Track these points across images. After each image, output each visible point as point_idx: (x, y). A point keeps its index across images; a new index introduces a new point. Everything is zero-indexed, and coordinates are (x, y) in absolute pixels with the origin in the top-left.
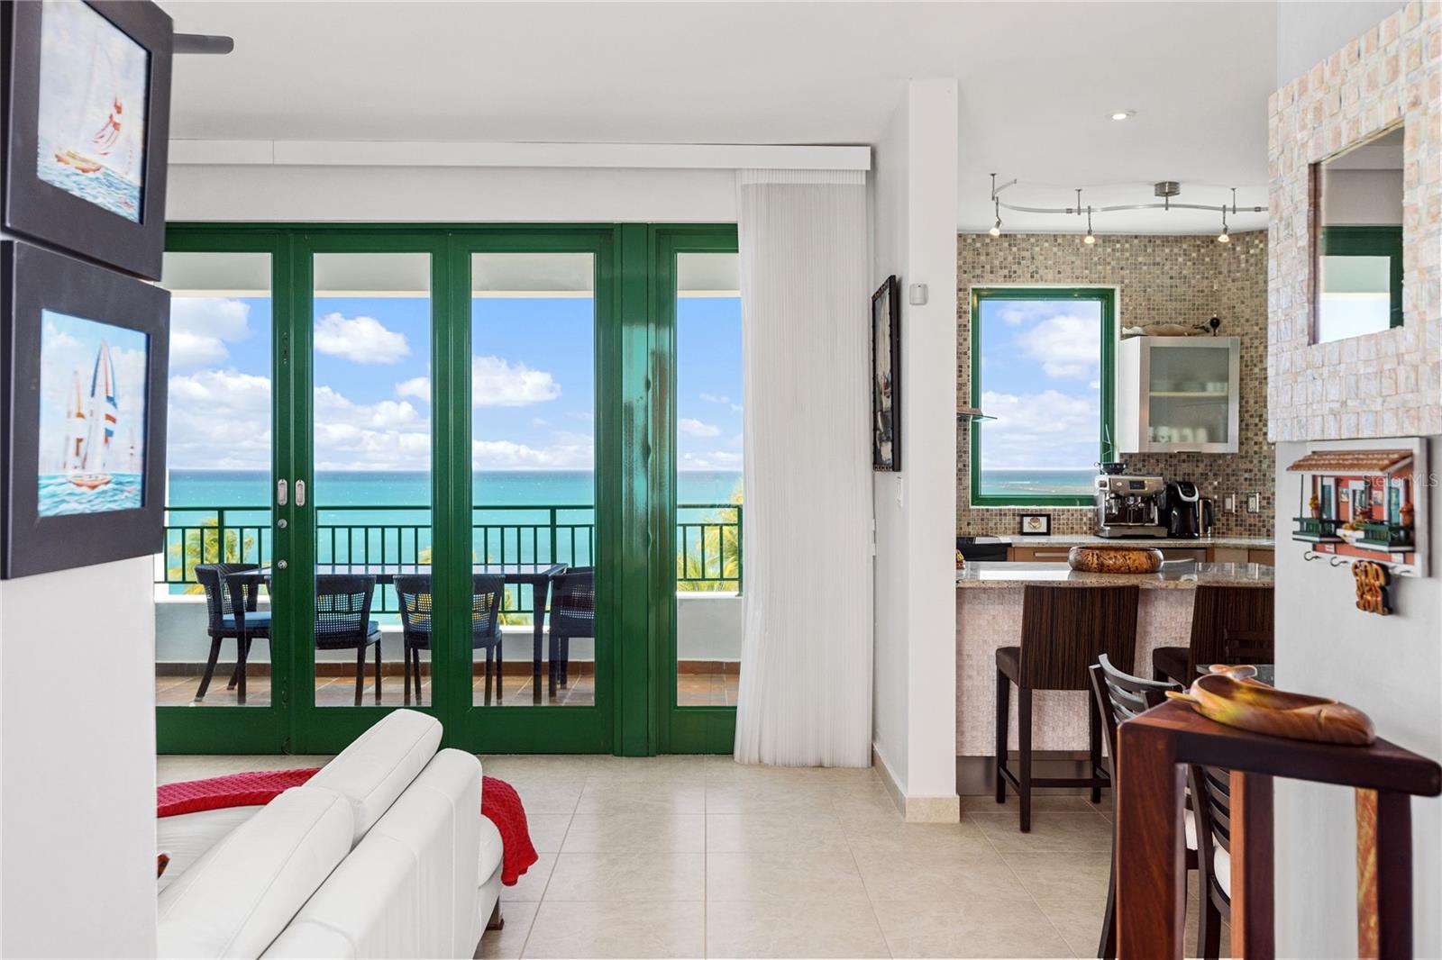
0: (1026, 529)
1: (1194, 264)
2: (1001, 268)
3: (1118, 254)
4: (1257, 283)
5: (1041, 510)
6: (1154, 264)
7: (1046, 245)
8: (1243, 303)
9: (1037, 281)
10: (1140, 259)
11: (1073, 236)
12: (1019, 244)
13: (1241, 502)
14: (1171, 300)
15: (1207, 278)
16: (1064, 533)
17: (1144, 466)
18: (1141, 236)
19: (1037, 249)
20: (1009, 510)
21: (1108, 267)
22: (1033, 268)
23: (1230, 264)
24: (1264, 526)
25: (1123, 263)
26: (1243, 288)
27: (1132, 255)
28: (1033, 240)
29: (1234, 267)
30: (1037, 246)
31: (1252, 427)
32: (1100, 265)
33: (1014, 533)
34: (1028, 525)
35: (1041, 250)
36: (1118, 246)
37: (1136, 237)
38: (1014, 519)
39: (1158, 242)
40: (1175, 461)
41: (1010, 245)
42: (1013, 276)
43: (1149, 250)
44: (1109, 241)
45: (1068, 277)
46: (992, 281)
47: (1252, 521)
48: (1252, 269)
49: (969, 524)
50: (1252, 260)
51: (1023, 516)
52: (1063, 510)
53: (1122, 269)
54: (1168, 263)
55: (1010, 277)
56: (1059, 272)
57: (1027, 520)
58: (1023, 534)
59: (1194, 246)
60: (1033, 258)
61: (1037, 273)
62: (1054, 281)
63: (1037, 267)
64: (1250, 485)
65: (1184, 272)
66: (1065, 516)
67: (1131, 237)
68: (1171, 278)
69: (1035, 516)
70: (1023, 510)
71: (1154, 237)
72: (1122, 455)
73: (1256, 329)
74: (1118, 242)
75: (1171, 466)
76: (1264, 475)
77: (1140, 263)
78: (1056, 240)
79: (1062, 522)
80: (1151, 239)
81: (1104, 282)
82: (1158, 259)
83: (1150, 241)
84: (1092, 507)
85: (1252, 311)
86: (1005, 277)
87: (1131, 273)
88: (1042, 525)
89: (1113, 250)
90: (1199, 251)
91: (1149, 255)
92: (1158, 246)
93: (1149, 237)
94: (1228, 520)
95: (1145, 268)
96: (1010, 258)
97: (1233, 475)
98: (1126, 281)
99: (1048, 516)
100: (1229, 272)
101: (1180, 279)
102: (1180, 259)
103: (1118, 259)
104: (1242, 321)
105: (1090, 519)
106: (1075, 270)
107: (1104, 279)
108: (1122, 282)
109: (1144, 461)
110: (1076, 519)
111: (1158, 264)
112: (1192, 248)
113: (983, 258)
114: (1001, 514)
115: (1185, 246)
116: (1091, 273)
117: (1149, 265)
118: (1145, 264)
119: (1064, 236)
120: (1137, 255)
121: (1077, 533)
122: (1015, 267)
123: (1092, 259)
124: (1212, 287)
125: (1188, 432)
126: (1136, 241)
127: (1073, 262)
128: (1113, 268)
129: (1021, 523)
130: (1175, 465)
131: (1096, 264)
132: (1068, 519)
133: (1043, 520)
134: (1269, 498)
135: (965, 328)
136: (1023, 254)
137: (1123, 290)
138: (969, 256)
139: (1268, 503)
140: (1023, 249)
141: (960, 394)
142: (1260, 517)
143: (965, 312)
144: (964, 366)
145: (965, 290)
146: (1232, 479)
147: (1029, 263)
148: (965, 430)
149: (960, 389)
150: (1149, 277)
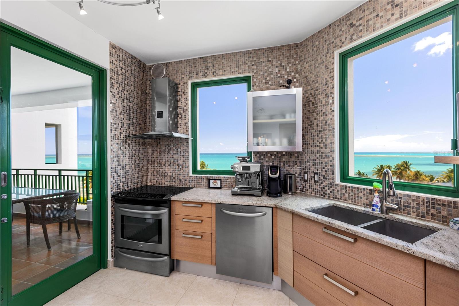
0: (212, 185)
1: (288, 58)
2: (201, 72)
3: (251, 59)
5: (218, 177)
6: (268, 61)
7: (219, 59)
8: (311, 73)
9: (215, 76)
10: (262, 60)
11: (231, 54)
12: (208, 61)
13: (311, 177)
14: (276, 78)
15: (295, 65)
17: (264, 157)
18: (261, 49)
19: (215, 62)
20: (205, 177)
21: (246, 66)
22: (213, 70)
24: (322, 191)
25: (253, 63)
26: (311, 65)
27: (257, 59)
28: (213, 58)
29: (307, 55)
30: (215, 60)
31: (316, 137)
32: (243, 65)
35: (217, 62)
36: (251, 55)
37: (259, 49)
38: (207, 181)
41: (204, 62)
42: (205, 75)
43: (266, 55)
44: (247, 53)
45: (228, 73)
46: (197, 78)
47: (316, 187)
48: (315, 54)
49: (189, 182)
51: (209, 180)
52: (228, 178)
53: (253, 65)
54: (275, 60)
56: (225, 72)
57: (212, 181)
58: (210, 187)
59: (288, 50)
60: (213, 66)
61: (215, 73)
62: (223, 76)
63: (215, 70)
64: (315, 168)
65: (283, 64)
66: (229, 180)
67: (257, 50)
68: (277, 67)
69: (215, 180)
70: (211, 177)
71: (268, 48)
73: (317, 85)
74: (251, 53)
75: (277, 157)
76: (322, 163)
77: (261, 62)
78: (223, 57)
80: (266, 50)
81: (245, 73)
82: (270, 59)
83: (266, 51)
85: (315, 76)
86: (202, 75)
87: (257, 67)
88: (218, 184)
89: (249, 57)
90: (290, 52)
91: (266, 57)
92: (270, 52)
93: (265, 49)
94: (306, 185)
95: (264, 64)
96: (204, 68)
97: (308, 162)
98: (255, 71)
99: (220, 180)
101: (281, 66)
102: (281, 58)
103: (251, 61)
104: (311, 82)
106: (232, 69)
107: (244, 71)
108: (253, 72)
111: (270, 61)
112: (287, 51)
113: (193, 69)
114: (202, 178)
115: (283, 51)
116: (238, 69)
117: (266, 62)
118: (264, 62)
119: (226, 54)
120: (259, 58)
122: (206, 71)
123: (239, 63)
124: (298, 69)
125: (276, 140)
126: (259, 52)
127: (230, 66)
128: (249, 66)
129: (209, 183)
130: (280, 157)
131: (241, 65)
133: (219, 182)
134: (324, 176)
135: (187, 99)
136: (210, 64)
137: (253, 76)
138: (188, 69)
139: (324, 178)
140: (209, 63)
141: (185, 127)
142: (320, 185)
143: (186, 93)
144: (187, 115)
145: (187, 83)
146: (308, 164)
147: (212, 68)
148: (187, 142)
149: (185, 125)
150: (266, 68)
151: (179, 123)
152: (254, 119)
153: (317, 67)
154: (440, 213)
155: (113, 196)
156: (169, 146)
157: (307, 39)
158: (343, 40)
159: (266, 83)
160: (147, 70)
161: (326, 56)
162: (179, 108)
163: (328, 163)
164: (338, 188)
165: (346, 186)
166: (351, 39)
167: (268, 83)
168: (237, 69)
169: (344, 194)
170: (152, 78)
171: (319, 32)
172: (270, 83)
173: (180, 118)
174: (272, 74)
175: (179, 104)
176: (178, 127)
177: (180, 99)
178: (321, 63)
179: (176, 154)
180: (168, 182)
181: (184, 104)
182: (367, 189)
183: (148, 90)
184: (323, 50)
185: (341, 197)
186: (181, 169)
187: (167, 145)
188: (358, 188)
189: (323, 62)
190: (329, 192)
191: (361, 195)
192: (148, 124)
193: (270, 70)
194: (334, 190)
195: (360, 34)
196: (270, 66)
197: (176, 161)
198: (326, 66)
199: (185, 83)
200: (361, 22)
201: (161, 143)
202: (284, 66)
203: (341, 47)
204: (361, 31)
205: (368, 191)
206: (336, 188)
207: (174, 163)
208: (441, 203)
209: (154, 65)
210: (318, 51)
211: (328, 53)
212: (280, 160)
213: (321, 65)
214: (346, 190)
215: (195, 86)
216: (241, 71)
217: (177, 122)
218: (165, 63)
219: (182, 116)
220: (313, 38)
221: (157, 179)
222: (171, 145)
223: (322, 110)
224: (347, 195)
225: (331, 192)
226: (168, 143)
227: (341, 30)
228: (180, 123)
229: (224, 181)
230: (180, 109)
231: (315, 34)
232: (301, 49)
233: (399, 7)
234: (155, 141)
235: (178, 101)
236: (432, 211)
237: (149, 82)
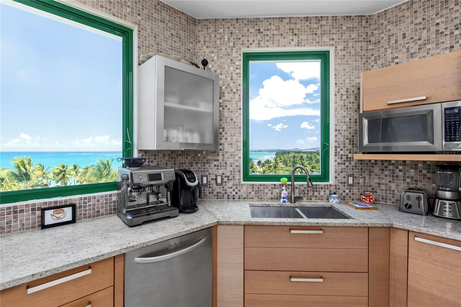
0: (49, 221)
4: (221, 50)
5: (66, 201)
6: (161, 21)
13: (212, 179)
17: (155, 159)
20: (27, 206)
21: (128, 9)
23: (205, 37)
24: (226, 193)
25: (139, 12)
26: (213, 52)
27: (146, 8)
29: (207, 39)
34: (50, 218)
38: (34, 214)
39: (164, 7)
40: (174, 155)
43: (158, 10)
47: (219, 190)
48: (218, 42)
50: (218, 36)
51: (43, 210)
53: (139, 14)
54: (170, 24)
58: (44, 227)
59: (185, 20)
64: (218, 169)
65: (179, 35)
66: (91, 203)
68: (172, 35)
69: (58, 207)
70: (46, 203)
71: (161, 2)
72: (140, 151)
75: (172, 158)
76: (226, 163)
77: (152, 16)
81: (125, 19)
82: (163, 19)
83: (158, 4)
84: (115, 192)
87: (145, 20)
88: (67, 214)
90: (188, 24)
91: (158, 13)
92: (164, 10)
94: (204, 190)
97: (207, 163)
98: (142, 25)
99: (73, 206)
100: (205, 42)
101: (177, 37)
103: (136, 7)
105: (114, 202)
107: (124, 16)
108: (139, 25)
109: (155, 155)
110: (102, 204)
111: (164, 22)
114: (16, 211)
116: (113, 7)
117: (158, 20)
121: (102, 215)
124: (195, 49)
125: (188, 135)
128: (132, 12)
129: (43, 217)
132: (94, 205)
133: (68, 211)
134: (229, 177)
137: (138, 31)
139: (228, 180)
142: (223, 187)
146: (207, 166)
150: (158, 29)
152: (165, 101)
153: (221, 57)
154: (320, 194)
157: (207, 20)
158: (251, 41)
161: (232, 50)
163: (234, 163)
164: (245, 188)
165: (253, 185)
166: (259, 44)
168: (110, 6)
169: (250, 193)
171: (224, 20)
174: (166, 42)
178: (226, 55)
182: (272, 185)
184: (229, 41)
185: (247, 196)
188: (264, 185)
189: (229, 55)
190: (234, 193)
191: (266, 191)
193: (164, 35)
194: (239, 191)
195: (267, 43)
196: (164, 29)
198: (232, 60)
200: (268, 32)
202: (180, 38)
203: (248, 47)
204: (268, 41)
205: (273, 186)
206: (242, 188)
208: (320, 187)
210: (223, 40)
211: (234, 47)
212: (175, 161)
213: (226, 57)
214: (253, 188)
216: (117, 13)
220: (216, 23)
223: (226, 106)
224: (253, 193)
225: (237, 193)
227: (248, 30)
229: (80, 207)
231: (218, 20)
232: (199, 28)
233: (297, 36)
236: (316, 194)
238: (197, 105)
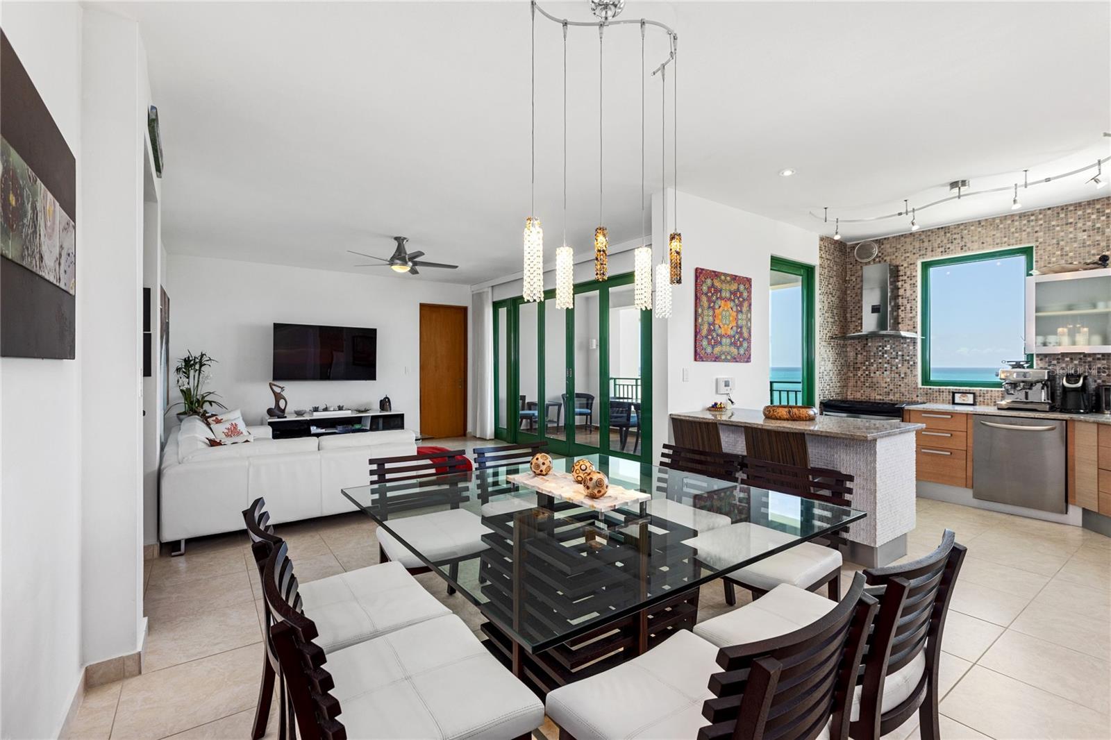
0: (957, 401)
2: (939, 247)
3: (1032, 224)
5: (970, 390)
6: (1067, 224)
7: (973, 228)
9: (966, 251)
10: (1053, 223)
11: (994, 219)
12: (952, 231)
14: (1083, 247)
16: (988, 405)
18: (1054, 208)
19: (966, 232)
20: (946, 389)
21: (1024, 233)
22: (962, 244)
25: (1037, 229)
27: (1045, 222)
28: (962, 227)
30: (965, 230)
32: (1016, 232)
33: (949, 403)
34: (958, 399)
35: (969, 231)
36: (1033, 218)
37: (1049, 209)
38: (949, 395)
39: (1072, 208)
41: (945, 233)
42: (947, 250)
43: (1062, 215)
44: (1025, 216)
45: (990, 245)
46: (932, 256)
49: (917, 396)
51: (954, 393)
52: (987, 391)
53: (1036, 232)
54: (1081, 221)
55: (945, 251)
56: (983, 243)
57: (957, 396)
58: (954, 403)
61: (965, 246)
62: (979, 249)
63: (965, 243)
65: (1098, 225)
66: (988, 395)
67: (1045, 210)
68: (1084, 231)
69: (964, 393)
70: (957, 389)
71: (1066, 205)
74: (1033, 215)
77: (1053, 226)
78: (980, 224)
79: (986, 398)
80: (1064, 208)
81: (1020, 243)
82: (1071, 220)
86: (942, 252)
87: (1045, 234)
88: (970, 399)
89: (1029, 221)
91: (1062, 219)
92: (1071, 211)
93: (1062, 206)
95: (1058, 228)
96: (945, 241)
98: (1041, 240)
99: (974, 394)
101: (1094, 230)
102: (1094, 217)
103: (1033, 226)
106: (996, 240)
108: (1037, 241)
111: (1071, 223)
112: (1105, 206)
113: (926, 244)
114: (939, 391)
115: (1098, 206)
116: (1009, 239)
117: (1063, 225)
118: (1058, 226)
119: (986, 220)
120: (1050, 221)
122: (949, 245)
123: (1010, 230)
126: (1049, 212)
127: (994, 235)
128: (1029, 233)
129: (954, 397)
130: (1090, 362)
131: (1013, 233)
132: (991, 396)
133: (971, 396)
135: (914, 285)
136: (955, 236)
137: (1037, 247)
138: (917, 244)
140: (955, 234)
141: (911, 323)
143: (914, 276)
144: (914, 307)
145: (914, 264)
147: (959, 241)
148: (914, 343)
149: (911, 320)
150: (1062, 234)
151: (900, 317)
152: (1036, 312)
155: (821, 403)
156: (883, 348)
159: (1062, 255)
160: (848, 250)
162: (900, 298)
167: (1067, 255)
168: (1006, 239)
170: (856, 260)
172: (1071, 254)
173: (902, 311)
174: (1075, 242)
175: (901, 292)
176: (899, 323)
177: (902, 286)
179: (894, 358)
180: (880, 395)
181: (908, 293)
183: (848, 276)
186: (903, 378)
187: (880, 346)
192: (849, 319)
193: (1071, 236)
196: (1071, 230)
197: (894, 368)
199: (911, 264)
201: (870, 344)
202: (1099, 228)
207: (891, 371)
209: (859, 243)
212: (1090, 365)
215: (926, 266)
216: (1013, 241)
217: (898, 316)
218: (877, 240)
219: (905, 308)
221: (862, 391)
222: (886, 346)
226: (881, 344)
228: (902, 318)
229: (980, 395)
230: (902, 298)
234: (859, 342)
235: (899, 289)
237: (851, 266)
238: (1095, 306)
